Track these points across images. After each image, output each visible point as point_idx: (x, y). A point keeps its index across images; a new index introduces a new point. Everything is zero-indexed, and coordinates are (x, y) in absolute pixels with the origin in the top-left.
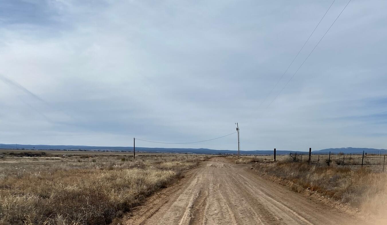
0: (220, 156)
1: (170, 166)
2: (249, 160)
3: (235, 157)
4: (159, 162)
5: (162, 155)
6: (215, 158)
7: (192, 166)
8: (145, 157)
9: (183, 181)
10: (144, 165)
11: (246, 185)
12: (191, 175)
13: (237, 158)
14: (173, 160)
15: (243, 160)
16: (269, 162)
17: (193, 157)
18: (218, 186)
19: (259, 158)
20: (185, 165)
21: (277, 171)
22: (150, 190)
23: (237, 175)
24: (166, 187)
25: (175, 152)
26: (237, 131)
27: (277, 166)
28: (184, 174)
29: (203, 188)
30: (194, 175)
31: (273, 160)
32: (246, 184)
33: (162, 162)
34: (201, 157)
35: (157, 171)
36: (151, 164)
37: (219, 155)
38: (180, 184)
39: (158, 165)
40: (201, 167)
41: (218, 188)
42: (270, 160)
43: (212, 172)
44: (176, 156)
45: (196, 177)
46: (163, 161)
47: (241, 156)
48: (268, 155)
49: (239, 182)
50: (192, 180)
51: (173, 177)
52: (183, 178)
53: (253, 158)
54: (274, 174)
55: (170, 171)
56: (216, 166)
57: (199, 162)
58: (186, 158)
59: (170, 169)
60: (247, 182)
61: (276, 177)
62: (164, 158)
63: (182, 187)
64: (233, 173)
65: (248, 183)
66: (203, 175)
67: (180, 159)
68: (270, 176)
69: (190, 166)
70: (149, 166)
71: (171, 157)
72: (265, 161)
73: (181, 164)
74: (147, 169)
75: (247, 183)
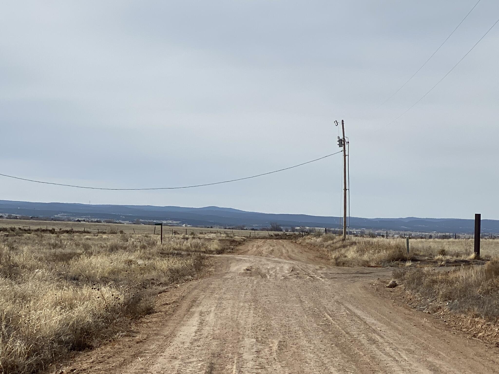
0: (278, 237)
1: (103, 269)
2: (384, 254)
3: (330, 242)
4: (65, 255)
5: (75, 229)
6: (260, 242)
7: (177, 271)
8: (17, 234)
9: (148, 327)
10: (16, 265)
11: (374, 346)
12: (177, 304)
13: (338, 245)
14: (114, 249)
15: (362, 251)
16: (457, 263)
17: (181, 236)
18: (275, 347)
19: (420, 245)
20: (155, 269)
21: (486, 298)
22: (34, 358)
23: (340, 309)
24: (91, 348)
25: (118, 217)
26: (342, 148)
27: (487, 280)
28: (153, 299)
29: (219, 355)
30: (185, 305)
31: (469, 254)
32: (373, 342)
33: (75, 254)
34: (210, 240)
35: (60, 287)
36: (40, 260)
37: (272, 233)
38: (138, 337)
39: (60, 264)
40: (210, 274)
41: (275, 355)
42: (458, 255)
43: (249, 296)
44: (121, 232)
45: (193, 313)
46: (79, 251)
47: (354, 239)
48: (449, 237)
49: (347, 333)
50: (180, 323)
51: (114, 310)
52: (150, 314)
53: (397, 247)
54: (476, 309)
55: (103, 289)
56: (264, 271)
57: (203, 258)
58: (159, 243)
59: (105, 281)
60: (378, 334)
61: (483, 321)
62: (83, 241)
63: (146, 346)
64: (324, 302)
65: (381, 340)
66: (219, 306)
67: (139, 244)
68: (463, 316)
69: (170, 270)
70: (32, 269)
71: (104, 236)
72: (440, 257)
73: (140, 262)
74: (25, 281)
75: (378, 337)
